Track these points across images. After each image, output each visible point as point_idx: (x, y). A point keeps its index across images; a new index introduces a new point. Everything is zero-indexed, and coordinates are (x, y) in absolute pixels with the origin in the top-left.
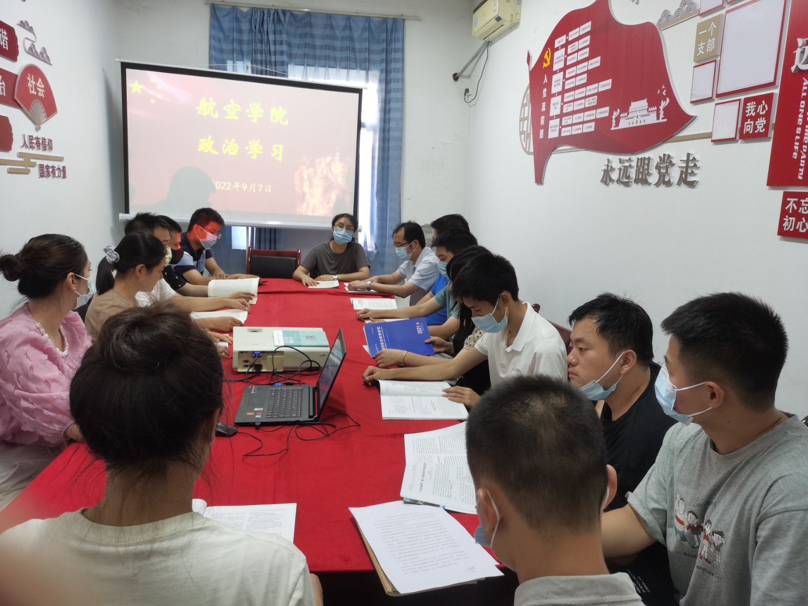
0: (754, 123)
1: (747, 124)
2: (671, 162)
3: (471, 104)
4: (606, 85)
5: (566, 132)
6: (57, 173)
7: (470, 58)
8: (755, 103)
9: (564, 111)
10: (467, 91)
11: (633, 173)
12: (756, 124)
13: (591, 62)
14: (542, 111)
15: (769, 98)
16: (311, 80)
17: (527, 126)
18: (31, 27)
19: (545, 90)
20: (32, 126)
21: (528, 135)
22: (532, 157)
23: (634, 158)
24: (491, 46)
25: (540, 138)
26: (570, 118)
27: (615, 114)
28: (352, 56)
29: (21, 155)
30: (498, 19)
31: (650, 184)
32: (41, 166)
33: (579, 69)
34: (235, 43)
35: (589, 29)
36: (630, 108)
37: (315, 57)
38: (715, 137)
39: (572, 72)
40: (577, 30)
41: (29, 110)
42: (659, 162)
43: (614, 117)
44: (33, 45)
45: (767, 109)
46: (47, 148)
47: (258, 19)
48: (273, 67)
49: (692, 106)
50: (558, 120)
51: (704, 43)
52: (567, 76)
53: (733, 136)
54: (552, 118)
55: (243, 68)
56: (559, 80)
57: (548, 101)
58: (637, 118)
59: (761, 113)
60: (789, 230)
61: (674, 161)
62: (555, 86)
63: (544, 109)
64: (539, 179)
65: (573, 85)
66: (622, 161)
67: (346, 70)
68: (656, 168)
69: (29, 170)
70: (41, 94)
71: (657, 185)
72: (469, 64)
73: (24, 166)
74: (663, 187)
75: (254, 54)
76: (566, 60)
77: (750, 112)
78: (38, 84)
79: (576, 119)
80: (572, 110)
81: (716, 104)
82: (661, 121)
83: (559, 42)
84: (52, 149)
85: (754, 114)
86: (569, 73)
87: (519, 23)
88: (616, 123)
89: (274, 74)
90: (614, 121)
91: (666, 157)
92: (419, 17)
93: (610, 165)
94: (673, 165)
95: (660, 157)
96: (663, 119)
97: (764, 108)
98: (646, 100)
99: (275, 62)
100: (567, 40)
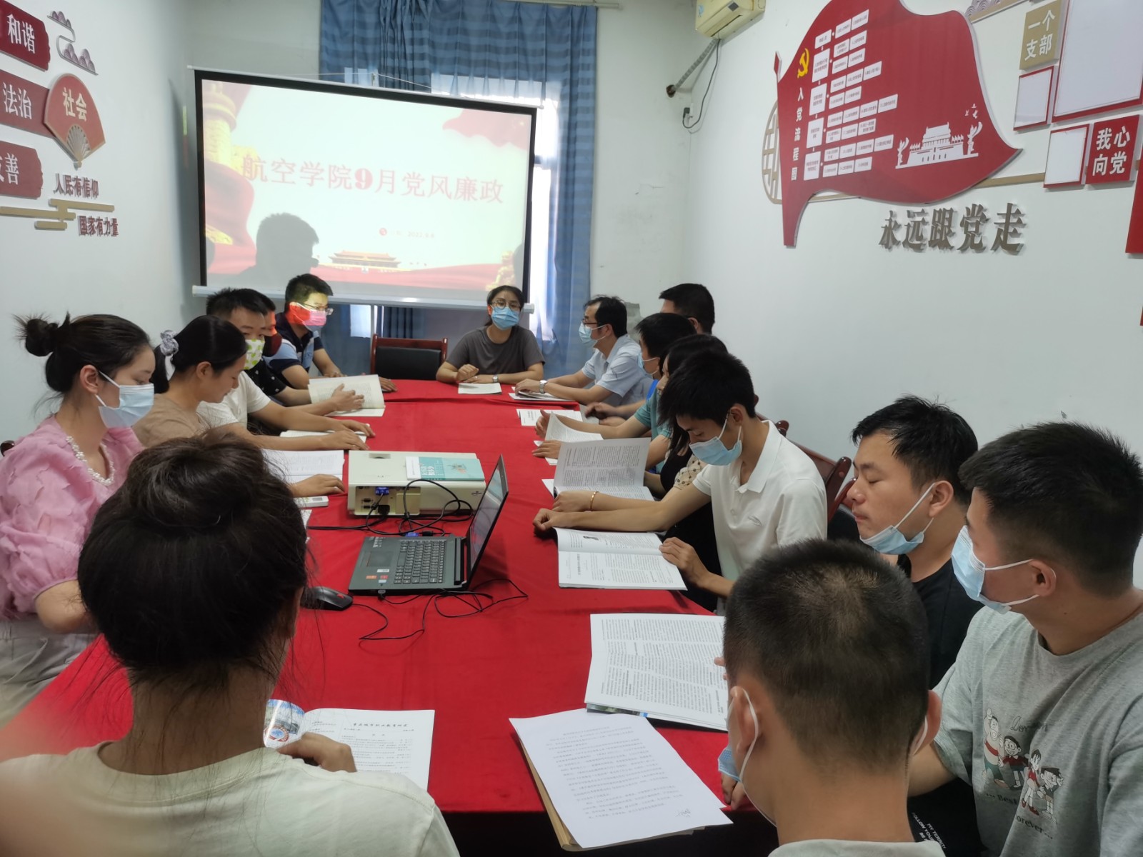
0: (1109, 160)
1: (1098, 162)
2: (983, 216)
3: (693, 130)
4: (889, 103)
5: (830, 171)
6: (104, 228)
7: (692, 63)
8: (1110, 130)
9: (828, 141)
10: (687, 111)
11: (927, 231)
12: (1112, 162)
13: (867, 69)
14: (796, 140)
15: (1132, 123)
16: (463, 95)
17: (774, 162)
18: (68, 21)
19: (800, 110)
20: (69, 162)
21: (775, 178)
22: (780, 208)
23: (930, 209)
24: (722, 46)
25: (792, 179)
26: (836, 151)
27: (903, 146)
28: (522, 61)
29: (53, 203)
30: (733, 7)
31: (952, 248)
32: (82, 219)
33: (850, 80)
34: (355, 43)
35: (865, 21)
36: (925, 136)
37: (469, 63)
38: (1048, 181)
39: (839, 84)
40: (848, 22)
41: (65, 139)
42: (966, 216)
43: (900, 150)
44: (71, 45)
45: (1128, 139)
46: (91, 192)
47: (389, 8)
48: (410, 77)
49: (1016, 134)
50: (819, 153)
51: (1036, 42)
52: (833, 90)
53: (1077, 179)
54: (810, 151)
55: (367, 79)
56: (821, 96)
57: (804, 125)
58: (935, 151)
59: (1120, 145)
61: (988, 215)
62: (815, 104)
63: (797, 138)
64: (790, 240)
65: (841, 103)
66: (912, 214)
67: (514, 81)
68: (962, 225)
69: (66, 224)
70: (82, 117)
71: (963, 249)
72: (689, 72)
73: (58, 219)
74: (971, 253)
75: (382, 59)
76: (831, 66)
77: (1103, 143)
78: (78, 102)
79: (844, 152)
80: (839, 139)
81: (1052, 132)
82: (969, 155)
83: (821, 40)
84: (98, 194)
85: (1108, 147)
86: (835, 86)
87: (764, 12)
88: (903, 159)
89: (411, 86)
90: (900, 156)
91: (977, 209)
92: (618, 4)
93: (893, 219)
94: (987, 220)
95: (968, 209)
96: (972, 153)
97: (1124, 137)
98: (947, 126)
99: (413, 69)
100: (833, 37)
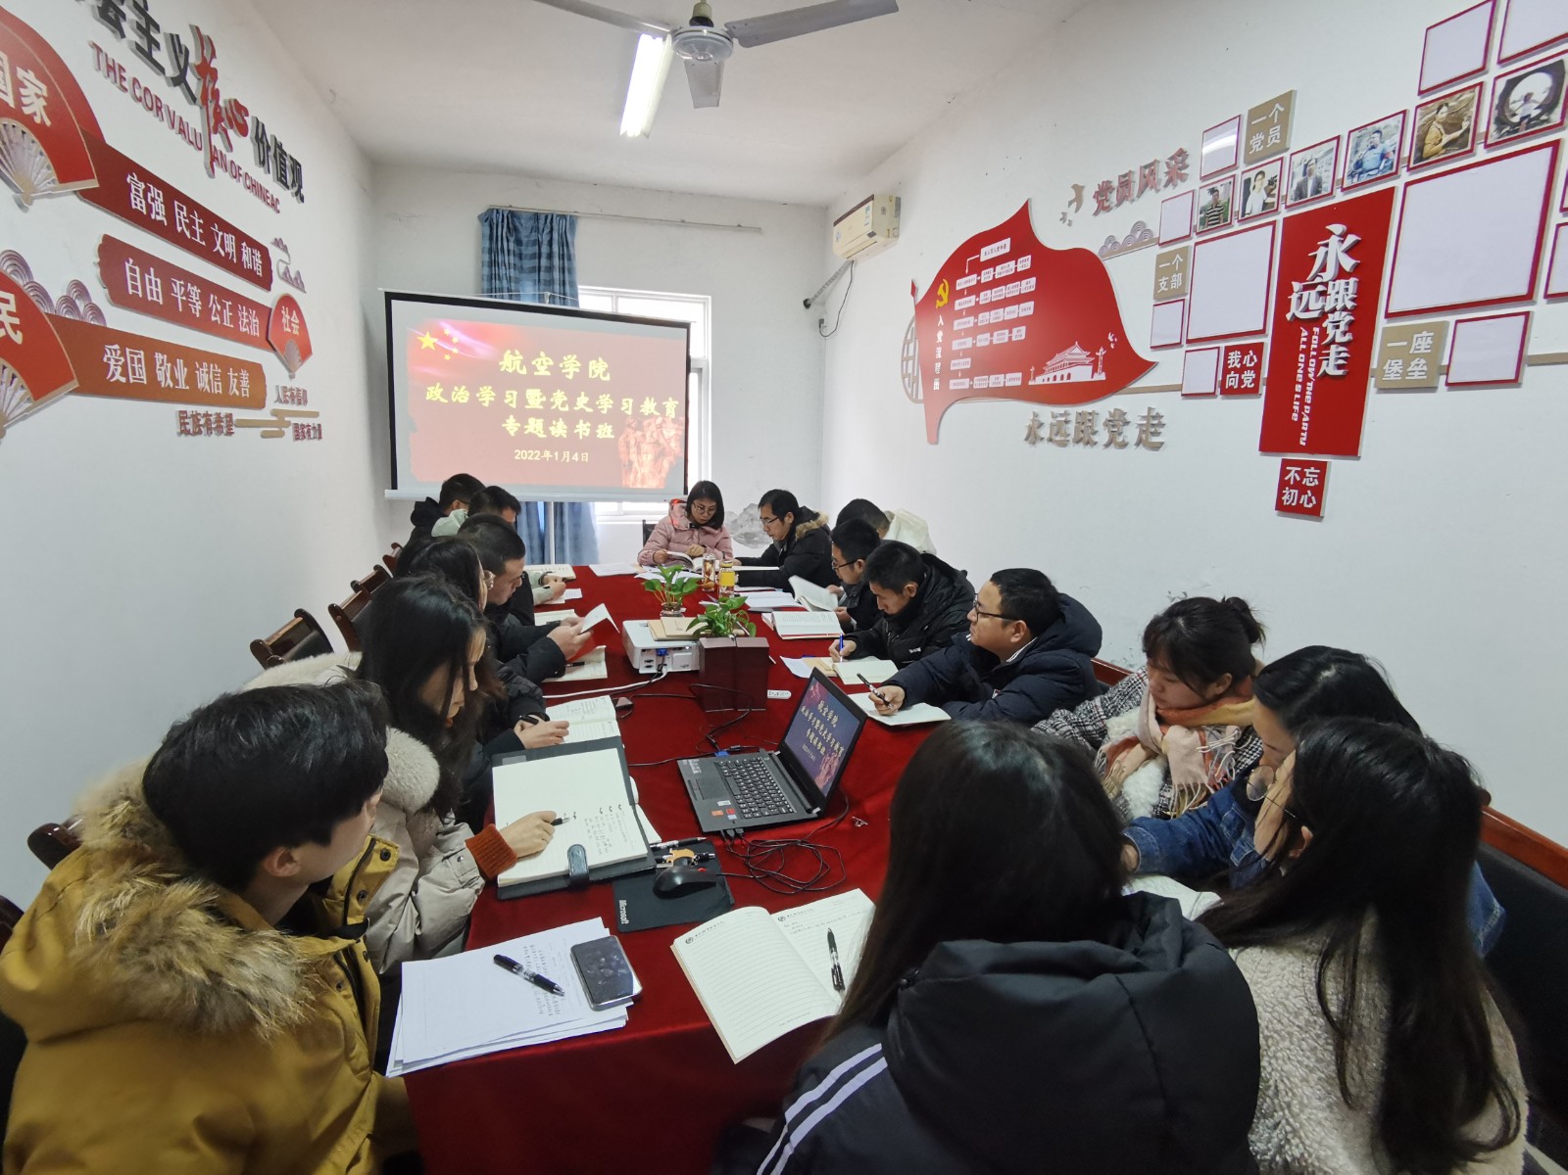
0: (1240, 377)
1: (1230, 377)
2: (1124, 419)
3: (827, 338)
6: (312, 432)
7: (827, 280)
8: (1239, 353)
10: (822, 321)
11: (1071, 428)
12: (1242, 378)
15: (1258, 349)
17: (913, 368)
18: (286, 245)
19: (940, 334)
21: (916, 380)
22: (922, 406)
23: (1074, 411)
24: (856, 266)
25: (935, 389)
29: (275, 413)
30: (871, 235)
31: (1095, 445)
32: (296, 426)
38: (1187, 391)
41: (283, 353)
42: (1108, 418)
44: (288, 268)
45: (1256, 360)
46: (302, 401)
49: (1152, 352)
51: (1167, 279)
53: (1212, 391)
59: (1248, 365)
60: (1290, 505)
61: (1128, 418)
64: (933, 438)
66: (1055, 414)
68: (1105, 426)
69: (284, 431)
70: (296, 332)
71: (1107, 445)
72: (824, 287)
73: (277, 427)
74: (1114, 449)
77: (1233, 363)
78: (293, 319)
81: (1187, 351)
82: (1098, 378)
84: (307, 403)
85: (1239, 366)
87: (897, 240)
91: (1118, 412)
92: (761, 229)
93: (1037, 419)
94: (1128, 423)
95: (1110, 413)
97: (1252, 360)
